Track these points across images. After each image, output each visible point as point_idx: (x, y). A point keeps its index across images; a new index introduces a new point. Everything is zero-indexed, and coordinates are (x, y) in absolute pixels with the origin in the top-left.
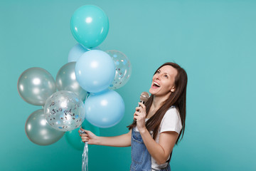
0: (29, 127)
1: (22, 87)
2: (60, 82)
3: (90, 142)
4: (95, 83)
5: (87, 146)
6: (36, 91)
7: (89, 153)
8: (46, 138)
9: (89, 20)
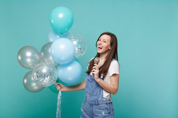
0: (25, 81)
1: (20, 58)
2: (42, 54)
3: (62, 90)
4: (63, 58)
5: (60, 93)
6: (29, 60)
7: (62, 97)
8: (36, 88)
9: (61, 16)
